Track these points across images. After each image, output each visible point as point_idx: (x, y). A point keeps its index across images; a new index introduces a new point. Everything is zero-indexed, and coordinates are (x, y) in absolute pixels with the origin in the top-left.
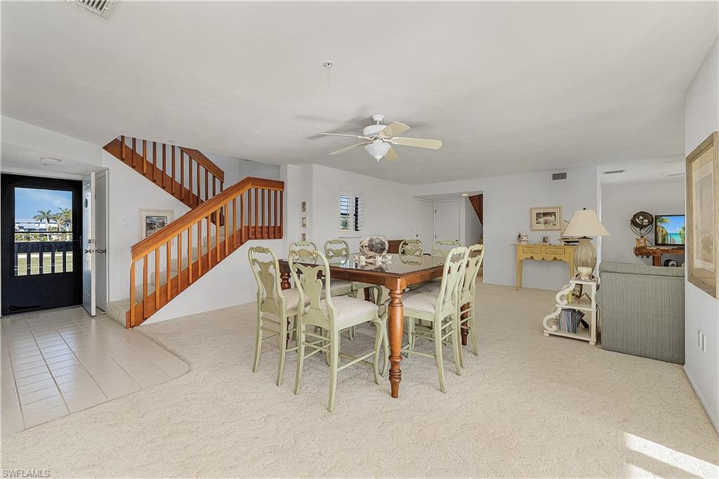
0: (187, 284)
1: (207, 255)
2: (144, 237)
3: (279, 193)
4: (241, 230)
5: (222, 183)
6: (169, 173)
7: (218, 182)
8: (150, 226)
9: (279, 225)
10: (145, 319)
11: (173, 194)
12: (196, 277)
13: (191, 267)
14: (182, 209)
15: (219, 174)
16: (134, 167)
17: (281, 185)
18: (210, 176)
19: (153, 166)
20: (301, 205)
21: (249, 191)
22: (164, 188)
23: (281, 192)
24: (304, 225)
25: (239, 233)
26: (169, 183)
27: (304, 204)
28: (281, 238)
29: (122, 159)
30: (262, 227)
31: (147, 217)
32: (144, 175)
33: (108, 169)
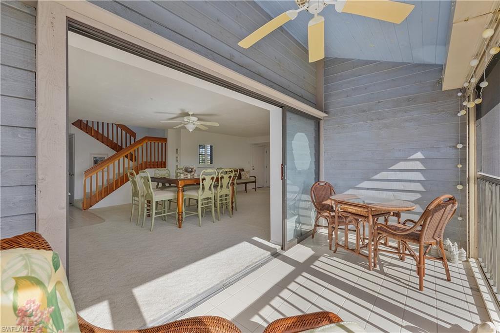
0: (112, 190)
1: (123, 176)
2: (93, 166)
3: (164, 144)
4: (142, 163)
5: (135, 139)
6: (105, 134)
7: (132, 138)
8: (96, 162)
9: (164, 161)
10: (91, 206)
11: (108, 146)
12: (117, 187)
13: (114, 182)
14: (112, 152)
15: (133, 134)
16: (87, 133)
17: (165, 140)
18: (128, 135)
19: (97, 132)
20: (176, 150)
21: (147, 143)
22: (103, 142)
23: (165, 144)
24: (177, 161)
25: (141, 166)
26: (106, 140)
27: (177, 150)
28: (165, 167)
29: (81, 129)
30: (154, 162)
31: (94, 158)
32: (93, 136)
33: (74, 134)
